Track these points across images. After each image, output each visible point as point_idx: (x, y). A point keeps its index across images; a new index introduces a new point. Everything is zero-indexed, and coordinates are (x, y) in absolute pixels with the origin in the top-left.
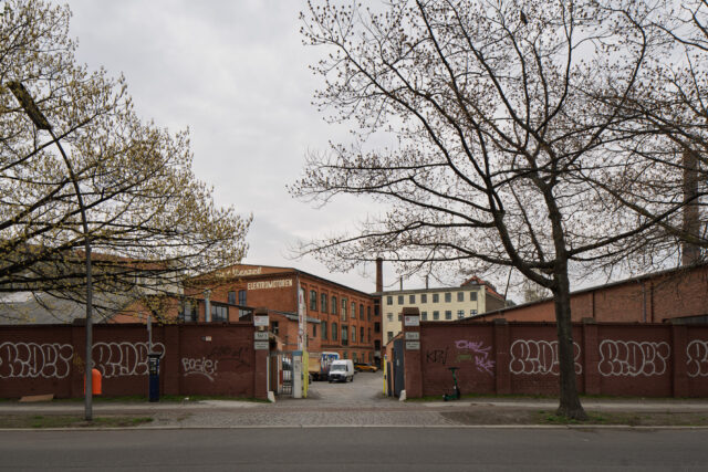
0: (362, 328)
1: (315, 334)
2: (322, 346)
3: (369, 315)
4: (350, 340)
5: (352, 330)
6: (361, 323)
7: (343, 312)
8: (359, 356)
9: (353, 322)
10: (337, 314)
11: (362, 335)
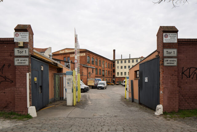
0: (109, 71)
1: (93, 72)
2: (96, 77)
3: (111, 67)
4: (105, 75)
5: (106, 72)
6: (109, 69)
7: (103, 66)
8: (108, 80)
9: (106, 69)
10: (101, 66)
11: (109, 73)
